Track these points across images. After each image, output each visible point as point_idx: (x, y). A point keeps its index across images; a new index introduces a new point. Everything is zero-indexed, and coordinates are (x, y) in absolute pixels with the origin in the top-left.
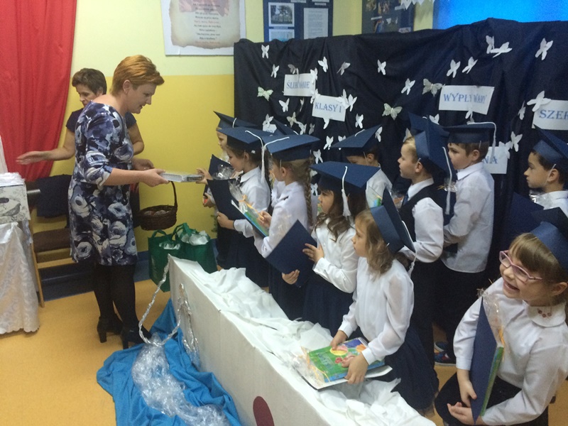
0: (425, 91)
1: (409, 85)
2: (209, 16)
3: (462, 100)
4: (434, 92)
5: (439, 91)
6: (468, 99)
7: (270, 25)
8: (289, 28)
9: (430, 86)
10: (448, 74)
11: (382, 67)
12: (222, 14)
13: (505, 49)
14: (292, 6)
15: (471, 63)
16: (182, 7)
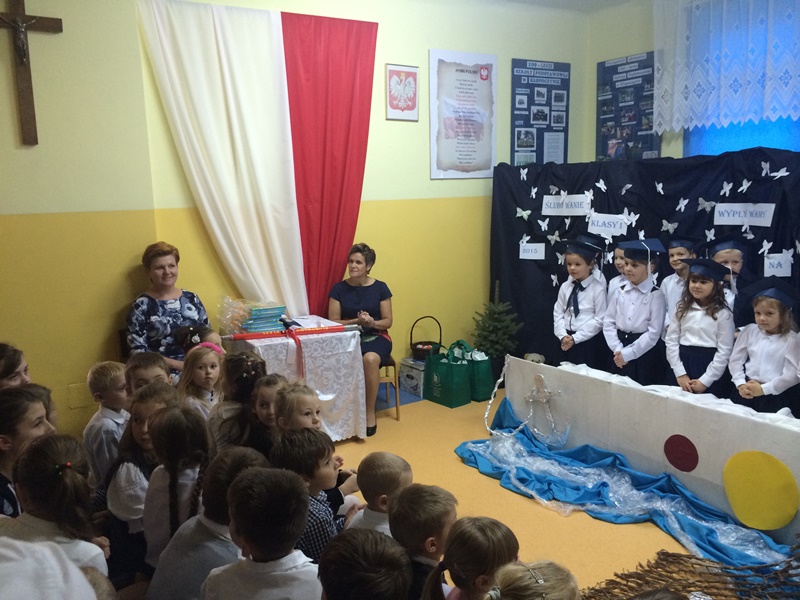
0: (700, 208)
1: (683, 204)
2: (467, 141)
3: (737, 216)
4: (708, 209)
5: (713, 209)
6: (742, 214)
7: (516, 149)
8: (532, 151)
9: (704, 205)
10: (722, 193)
11: (660, 187)
12: (478, 139)
13: (783, 173)
14: (534, 131)
15: (745, 185)
16: (447, 134)
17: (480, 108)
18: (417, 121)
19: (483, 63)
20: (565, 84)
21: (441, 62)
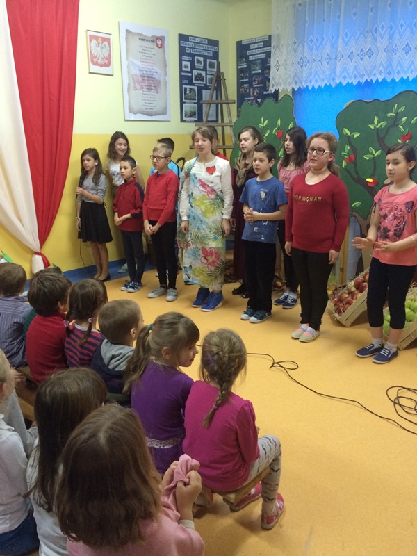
2: (150, 93)
12: (157, 92)
14: (196, 88)
16: (135, 87)
17: (157, 69)
18: (112, 75)
19: (158, 35)
20: (216, 55)
21: (128, 31)
